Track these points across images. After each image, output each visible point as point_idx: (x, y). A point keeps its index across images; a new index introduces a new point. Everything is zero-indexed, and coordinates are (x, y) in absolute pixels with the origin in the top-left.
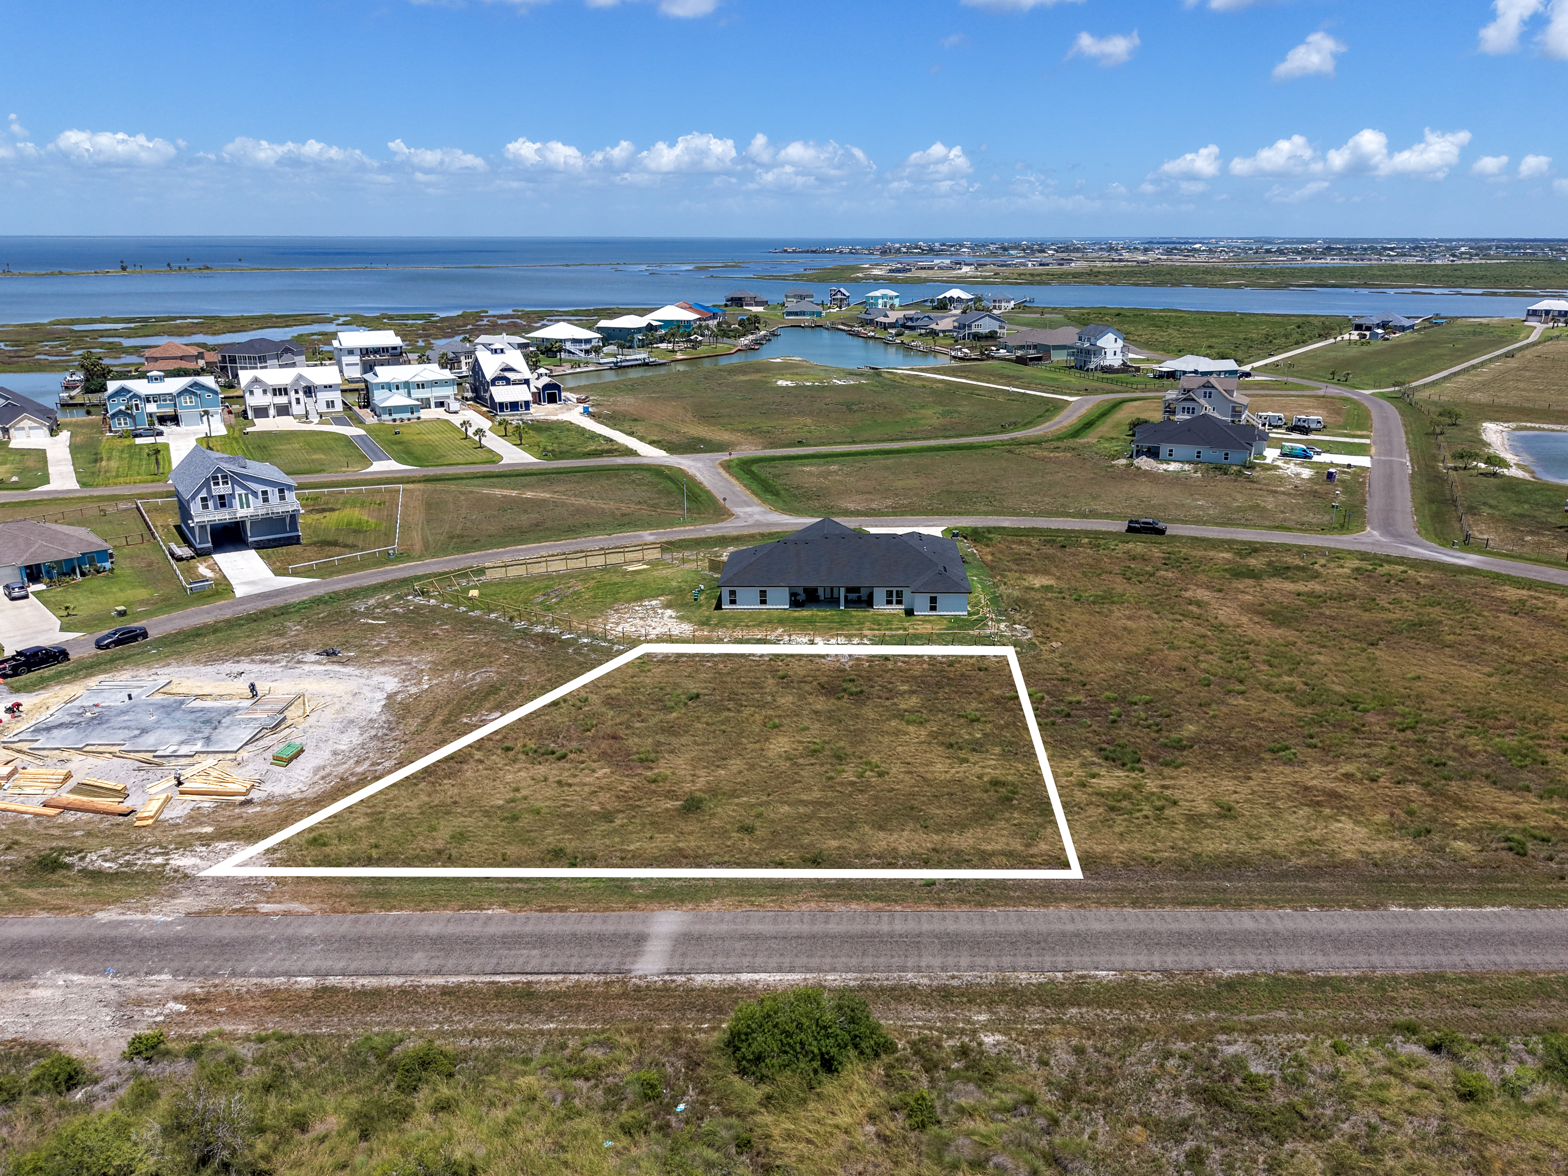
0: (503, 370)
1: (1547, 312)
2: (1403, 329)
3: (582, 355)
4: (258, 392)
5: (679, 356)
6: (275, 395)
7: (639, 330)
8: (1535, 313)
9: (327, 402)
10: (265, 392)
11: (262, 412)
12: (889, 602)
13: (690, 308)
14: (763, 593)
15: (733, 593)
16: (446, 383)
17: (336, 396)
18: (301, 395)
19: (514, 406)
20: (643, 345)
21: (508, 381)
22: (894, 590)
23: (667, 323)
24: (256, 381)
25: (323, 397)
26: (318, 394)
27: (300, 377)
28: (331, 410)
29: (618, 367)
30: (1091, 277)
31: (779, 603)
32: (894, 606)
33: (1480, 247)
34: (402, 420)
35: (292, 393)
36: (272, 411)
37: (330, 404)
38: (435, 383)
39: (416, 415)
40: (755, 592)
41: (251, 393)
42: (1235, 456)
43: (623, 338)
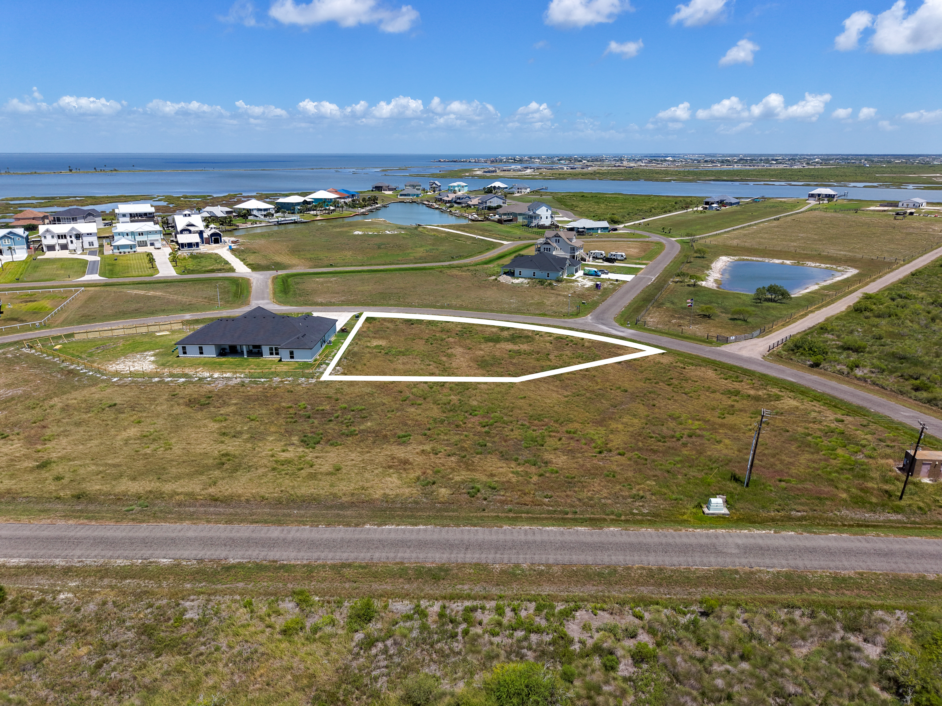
0: (188, 225)
1: (819, 195)
2: (731, 204)
3: (263, 217)
4: (49, 237)
5: (319, 218)
6: (59, 238)
7: (298, 204)
8: (812, 196)
9: (89, 243)
10: (53, 237)
11: (51, 248)
12: (271, 354)
13: (336, 192)
14: (201, 348)
15: (184, 348)
16: (156, 232)
17: (94, 239)
18: (73, 238)
19: (190, 245)
20: (300, 212)
21: (190, 232)
22: (274, 347)
23: (316, 200)
24: (47, 231)
25: (86, 240)
26: (84, 238)
27: (73, 229)
28: (92, 247)
29: (279, 224)
30: (593, 176)
31: (210, 353)
32: (274, 356)
33: (826, 159)
34: (125, 253)
35: (68, 238)
36: (57, 247)
37: (91, 244)
38: (149, 233)
39: (133, 250)
40: (196, 348)
41: (45, 237)
42: (552, 275)
43: (289, 208)
